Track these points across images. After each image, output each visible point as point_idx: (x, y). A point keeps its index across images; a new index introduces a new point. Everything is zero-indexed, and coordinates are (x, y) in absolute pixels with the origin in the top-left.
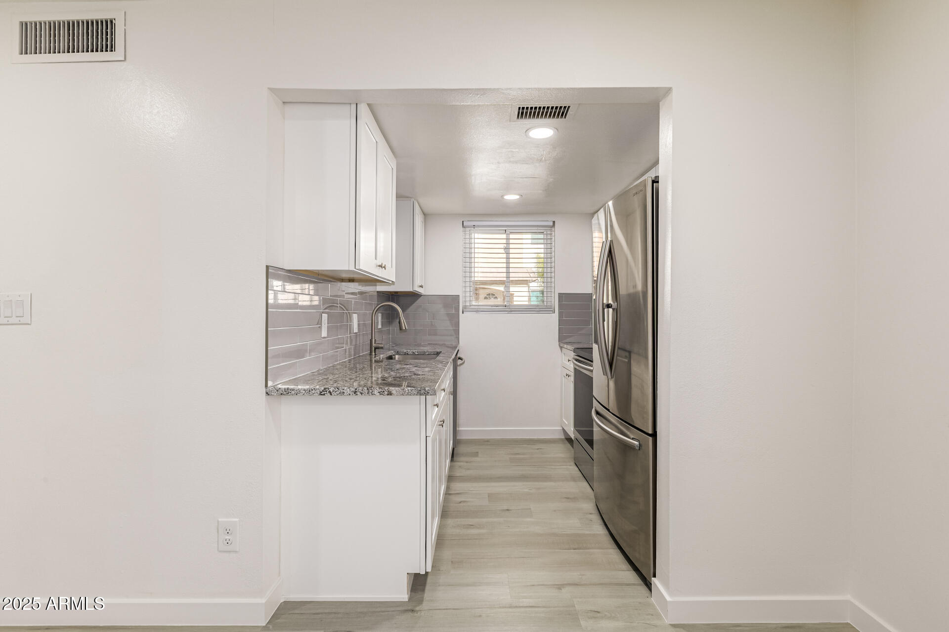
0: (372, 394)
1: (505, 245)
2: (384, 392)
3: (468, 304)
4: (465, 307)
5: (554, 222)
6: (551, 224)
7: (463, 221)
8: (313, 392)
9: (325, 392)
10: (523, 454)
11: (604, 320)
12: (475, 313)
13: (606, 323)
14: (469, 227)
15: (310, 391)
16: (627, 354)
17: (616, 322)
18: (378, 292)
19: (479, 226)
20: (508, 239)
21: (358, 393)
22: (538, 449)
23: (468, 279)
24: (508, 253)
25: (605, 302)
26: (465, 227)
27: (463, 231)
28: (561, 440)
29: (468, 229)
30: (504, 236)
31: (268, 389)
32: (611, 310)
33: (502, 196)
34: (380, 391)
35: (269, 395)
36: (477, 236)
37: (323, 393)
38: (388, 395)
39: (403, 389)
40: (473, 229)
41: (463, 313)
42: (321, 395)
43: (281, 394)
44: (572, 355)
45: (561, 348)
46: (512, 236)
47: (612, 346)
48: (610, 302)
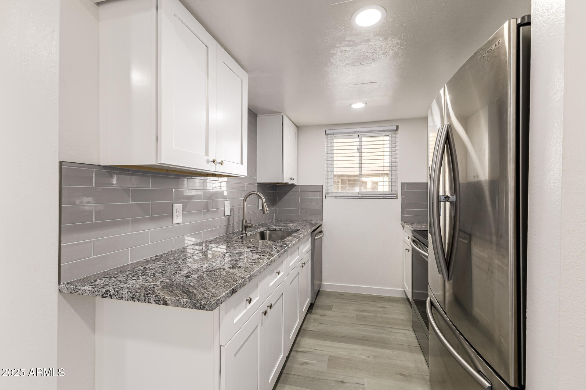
0: (149, 303)
1: (358, 147)
2: (159, 301)
3: (330, 192)
4: (327, 194)
5: (397, 127)
6: (395, 128)
7: (325, 130)
8: (97, 293)
9: (107, 295)
10: (369, 312)
11: (439, 215)
12: (334, 198)
13: (442, 218)
14: (330, 134)
15: (93, 292)
16: (467, 236)
17: (455, 217)
18: (258, 183)
19: (337, 133)
20: (360, 142)
21: (136, 300)
22: (382, 307)
23: (330, 173)
24: (360, 153)
25: (441, 194)
26: (327, 135)
27: (326, 138)
28: (403, 299)
29: (329, 136)
30: (357, 140)
31: (60, 286)
32: (448, 204)
33: (350, 105)
34: (156, 299)
35: (61, 292)
36: (335, 141)
37: (105, 295)
38: (163, 305)
39: (179, 300)
40: (333, 135)
41: (325, 198)
42: (103, 297)
43: (71, 293)
44: (411, 235)
45: (403, 226)
46: (363, 139)
47: (449, 244)
48: (448, 194)
